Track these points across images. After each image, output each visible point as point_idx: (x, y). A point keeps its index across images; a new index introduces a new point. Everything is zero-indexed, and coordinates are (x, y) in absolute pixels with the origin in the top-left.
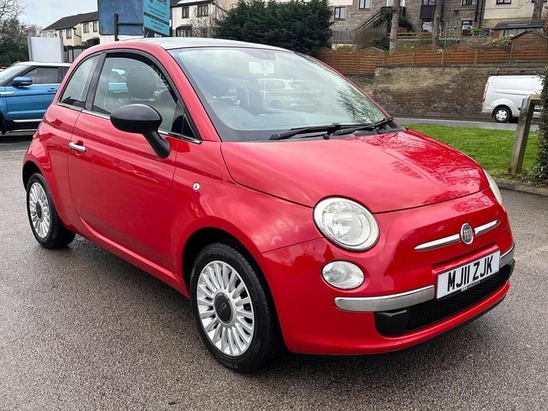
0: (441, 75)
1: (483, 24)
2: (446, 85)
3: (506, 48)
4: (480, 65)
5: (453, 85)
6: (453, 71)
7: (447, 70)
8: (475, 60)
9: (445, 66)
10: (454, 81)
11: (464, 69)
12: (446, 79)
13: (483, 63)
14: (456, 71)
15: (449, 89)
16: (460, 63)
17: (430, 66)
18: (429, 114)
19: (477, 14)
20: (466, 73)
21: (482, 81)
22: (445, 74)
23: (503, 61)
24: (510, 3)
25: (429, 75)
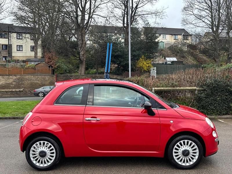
0: (8, 79)
1: (12, 58)
2: (11, 83)
3: (34, 68)
4: (25, 75)
5: (14, 83)
6: (13, 77)
7: (11, 77)
8: (22, 73)
9: (9, 75)
10: (15, 82)
11: (18, 77)
12: (11, 81)
13: (26, 74)
14: (15, 77)
15: (12, 85)
16: (16, 74)
17: (2, 75)
18: (4, 96)
19: (9, 53)
20: (19, 78)
21: (26, 81)
22: (10, 79)
23: (34, 73)
24: (22, 51)
25: (2, 79)
